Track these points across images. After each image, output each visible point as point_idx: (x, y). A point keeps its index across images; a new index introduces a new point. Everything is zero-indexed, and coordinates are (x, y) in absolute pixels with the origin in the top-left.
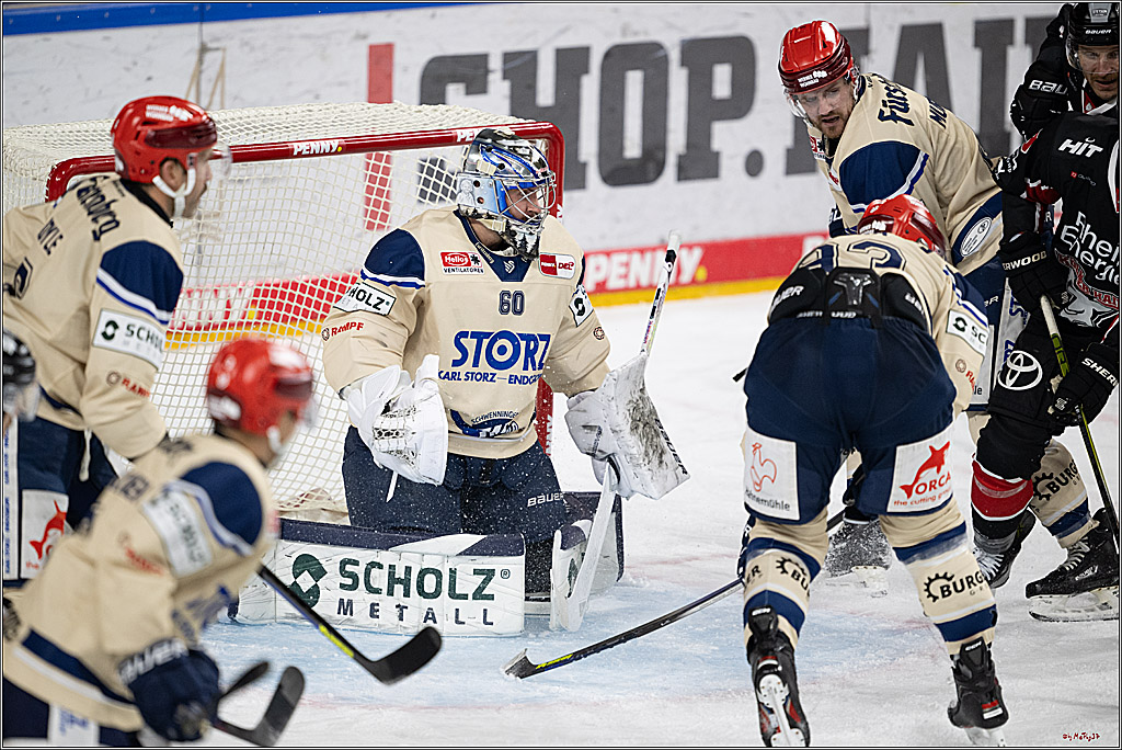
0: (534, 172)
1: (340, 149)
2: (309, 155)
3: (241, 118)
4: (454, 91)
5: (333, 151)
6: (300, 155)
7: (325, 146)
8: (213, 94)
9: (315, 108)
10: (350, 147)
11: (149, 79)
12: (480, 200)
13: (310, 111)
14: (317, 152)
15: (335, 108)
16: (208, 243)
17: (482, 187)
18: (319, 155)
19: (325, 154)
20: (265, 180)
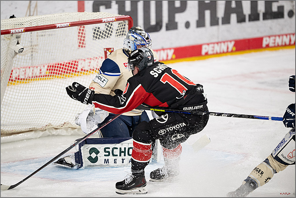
0: (145, 40)
1: (70, 25)
2: (61, 28)
3: (41, 18)
4: (102, 8)
5: (68, 26)
6: (58, 27)
7: (66, 25)
8: (34, 11)
9: (63, 14)
10: (73, 25)
11: (16, 8)
12: (130, 47)
13: (61, 15)
14: (63, 27)
15: (68, 14)
16: (34, 53)
17: (130, 43)
18: (64, 27)
19: (65, 27)
20: (49, 35)
